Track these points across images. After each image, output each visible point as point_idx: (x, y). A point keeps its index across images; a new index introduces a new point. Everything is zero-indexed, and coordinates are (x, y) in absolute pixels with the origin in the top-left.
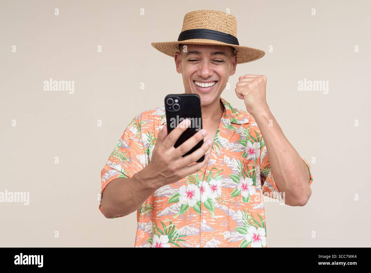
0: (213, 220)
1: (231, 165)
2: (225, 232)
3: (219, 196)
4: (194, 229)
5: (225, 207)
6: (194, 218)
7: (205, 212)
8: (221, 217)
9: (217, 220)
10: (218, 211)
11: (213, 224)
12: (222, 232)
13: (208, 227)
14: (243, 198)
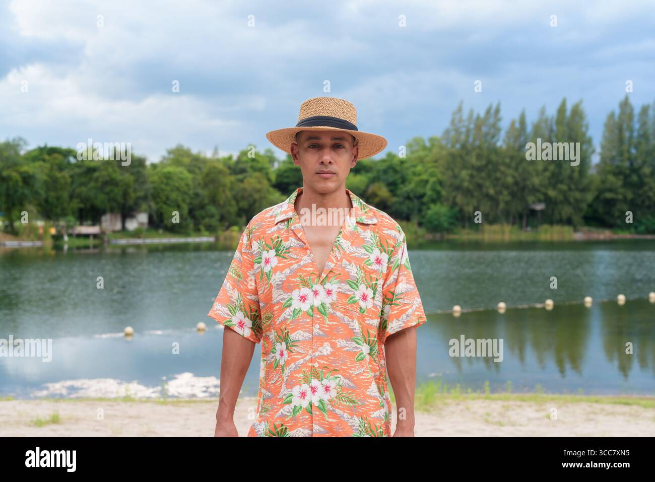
0: (326, 326)
1: (349, 269)
2: (338, 340)
3: (333, 301)
4: (307, 334)
5: (340, 313)
6: (308, 323)
7: (318, 316)
8: (334, 323)
9: (330, 327)
10: (332, 317)
11: (326, 330)
12: (335, 339)
13: (321, 333)
14: (361, 308)
